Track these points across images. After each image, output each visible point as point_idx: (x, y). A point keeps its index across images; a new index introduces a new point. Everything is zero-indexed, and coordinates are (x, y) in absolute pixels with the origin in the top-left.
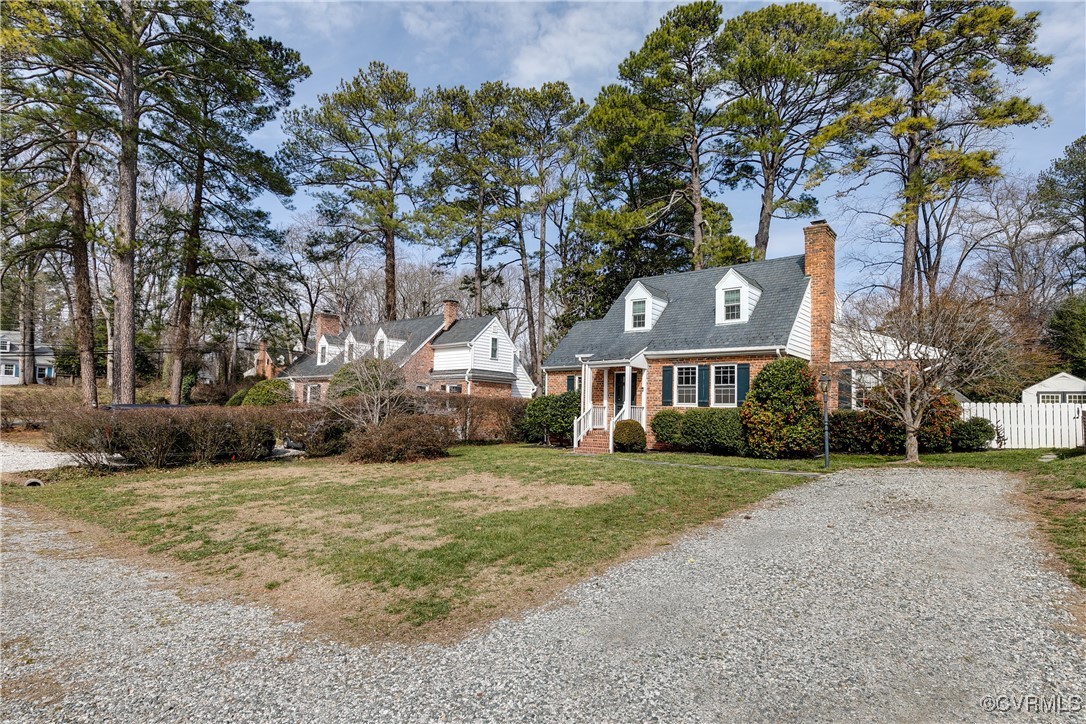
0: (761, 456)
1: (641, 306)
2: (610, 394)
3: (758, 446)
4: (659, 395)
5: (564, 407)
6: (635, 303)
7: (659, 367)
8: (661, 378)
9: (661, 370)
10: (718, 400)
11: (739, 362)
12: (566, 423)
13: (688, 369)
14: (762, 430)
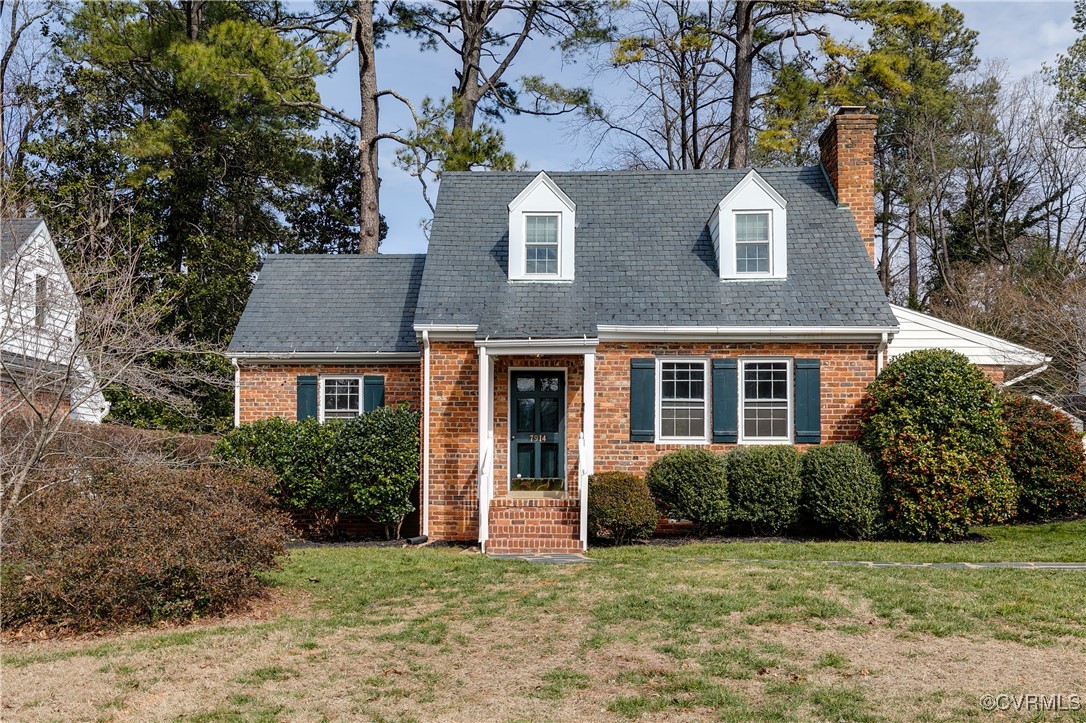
0: (932, 538)
1: (549, 227)
2: (498, 418)
3: (931, 518)
4: (624, 421)
5: (387, 445)
6: (530, 219)
7: (623, 360)
8: (627, 384)
9: (626, 366)
10: (749, 432)
11: (798, 355)
12: (395, 482)
13: (685, 366)
14: (947, 487)
